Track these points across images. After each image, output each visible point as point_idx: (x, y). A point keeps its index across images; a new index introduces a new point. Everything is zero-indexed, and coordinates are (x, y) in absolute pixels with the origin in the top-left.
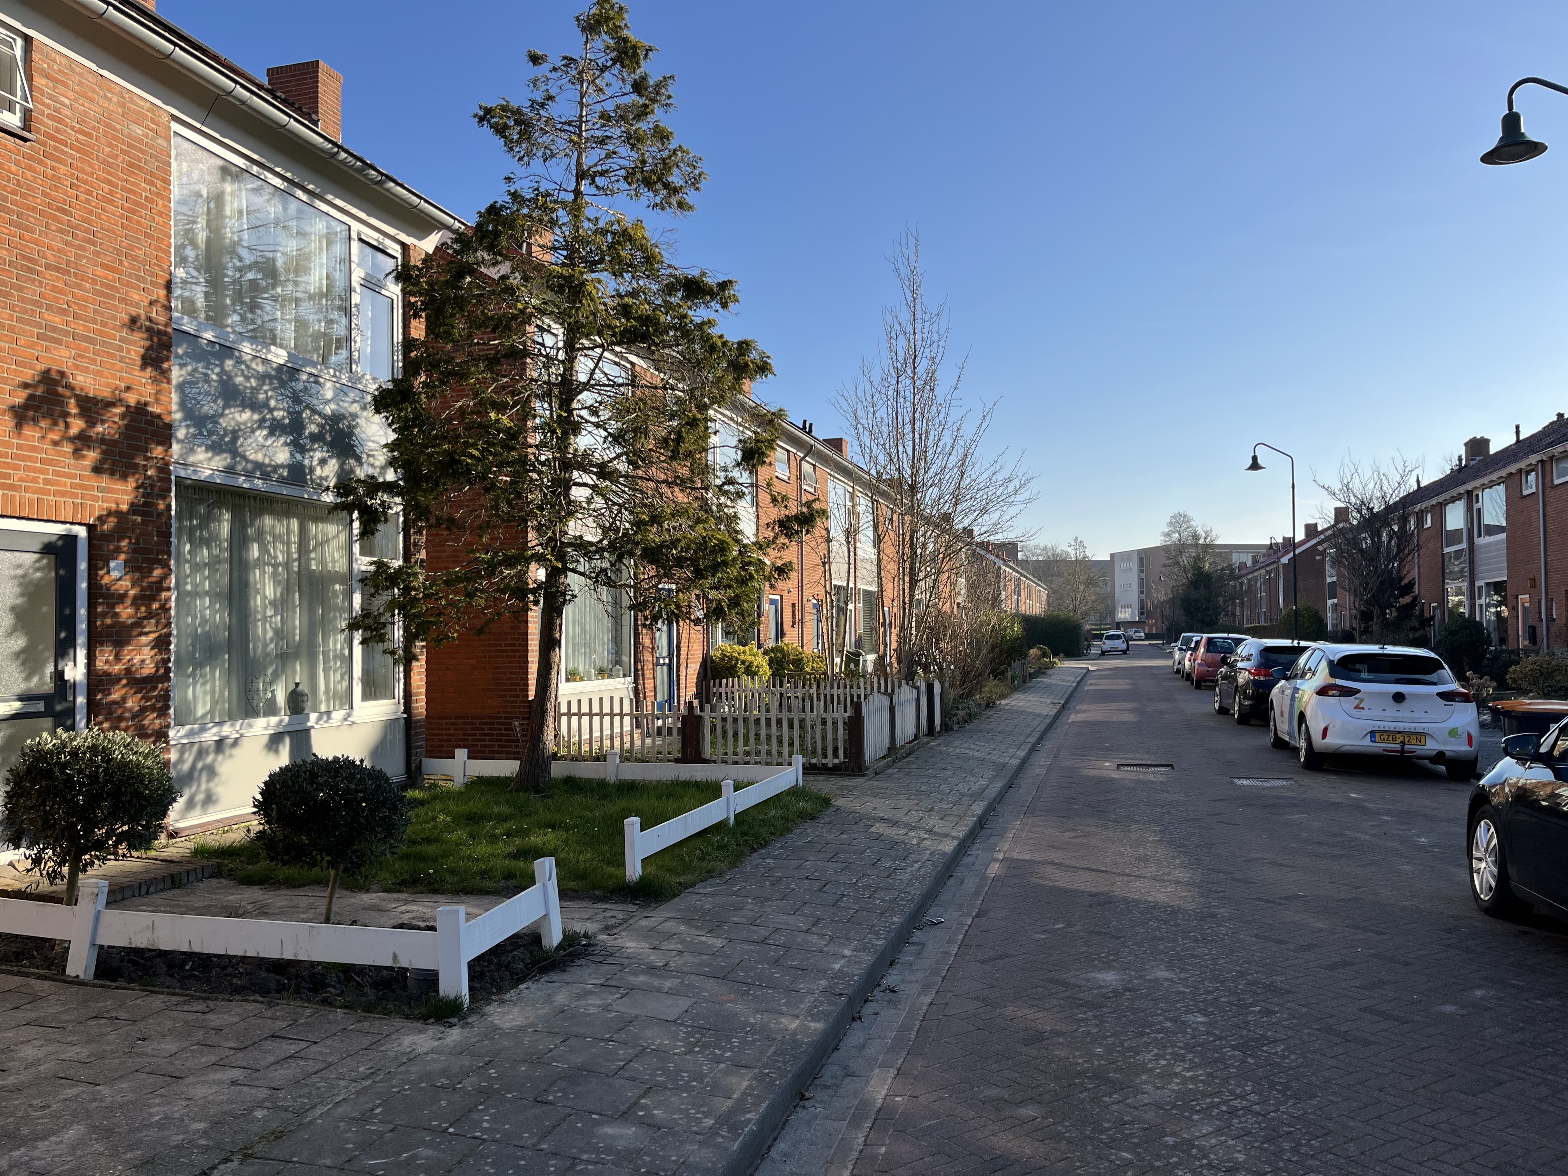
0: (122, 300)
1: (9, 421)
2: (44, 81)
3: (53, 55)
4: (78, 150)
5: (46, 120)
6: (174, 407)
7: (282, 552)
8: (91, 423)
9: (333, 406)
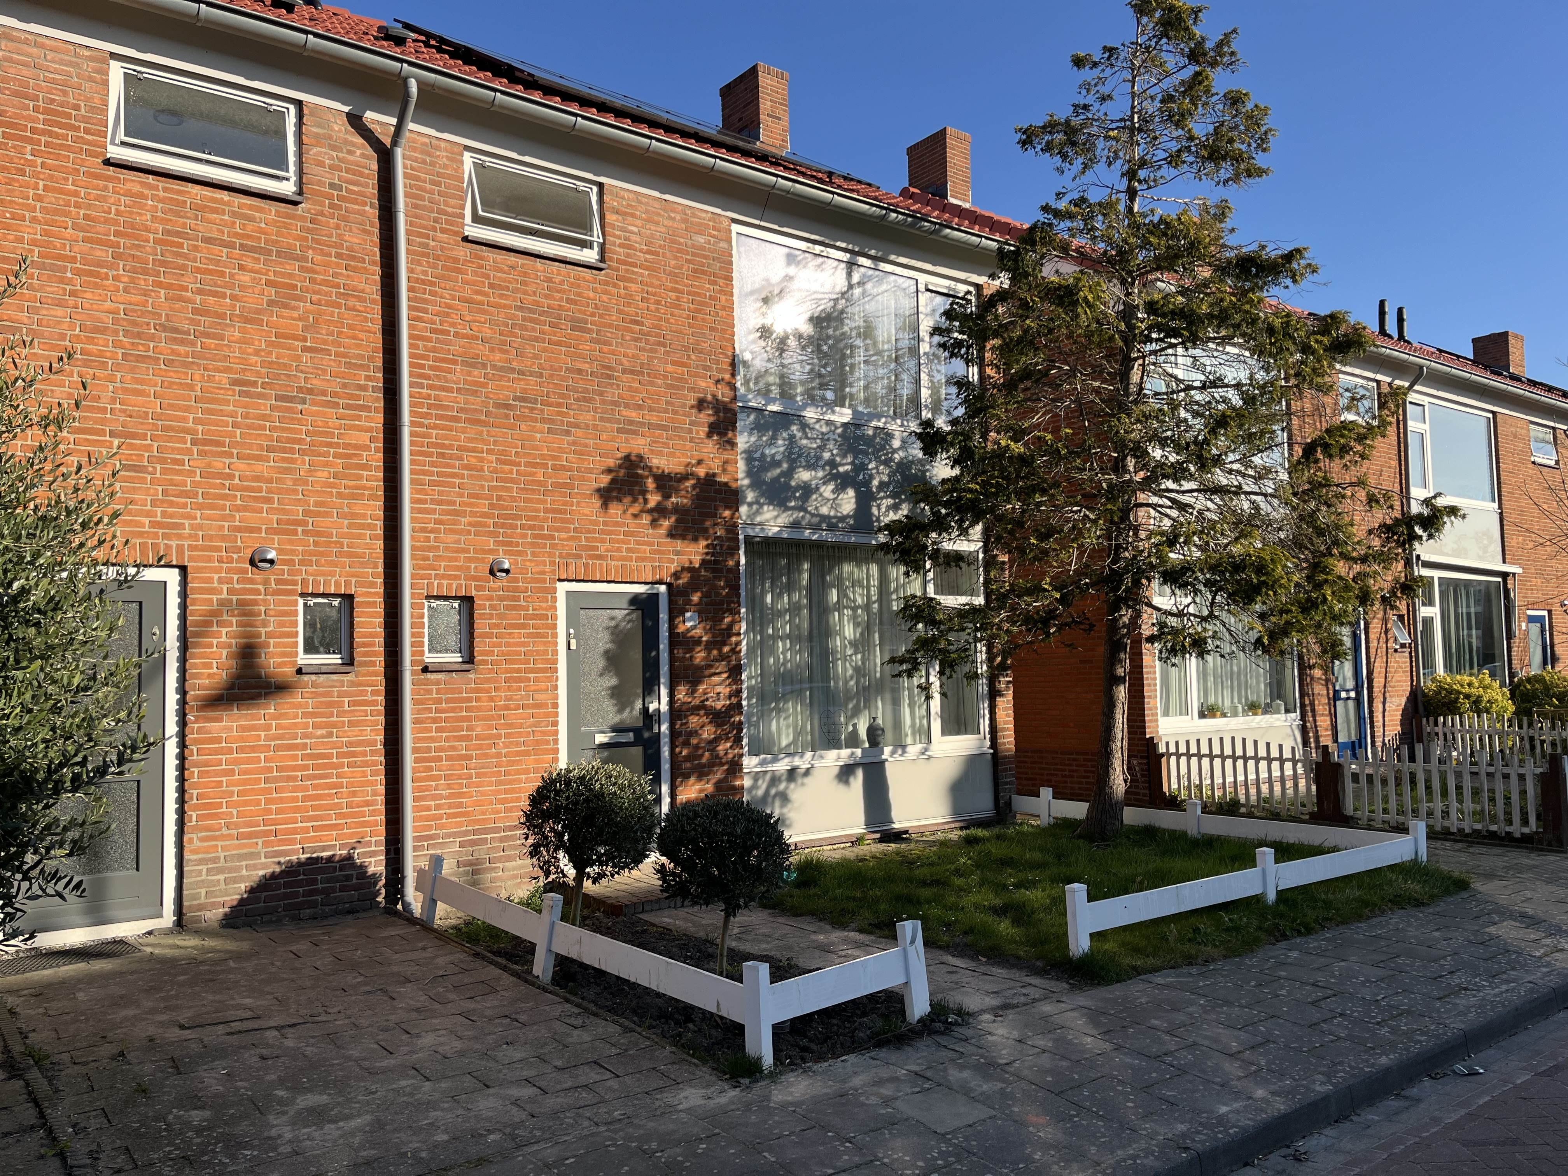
0: (691, 389)
1: (596, 502)
2: (615, 217)
3: (622, 193)
4: (647, 268)
5: (618, 249)
6: (741, 475)
7: (862, 595)
8: (667, 496)
9: (902, 454)
